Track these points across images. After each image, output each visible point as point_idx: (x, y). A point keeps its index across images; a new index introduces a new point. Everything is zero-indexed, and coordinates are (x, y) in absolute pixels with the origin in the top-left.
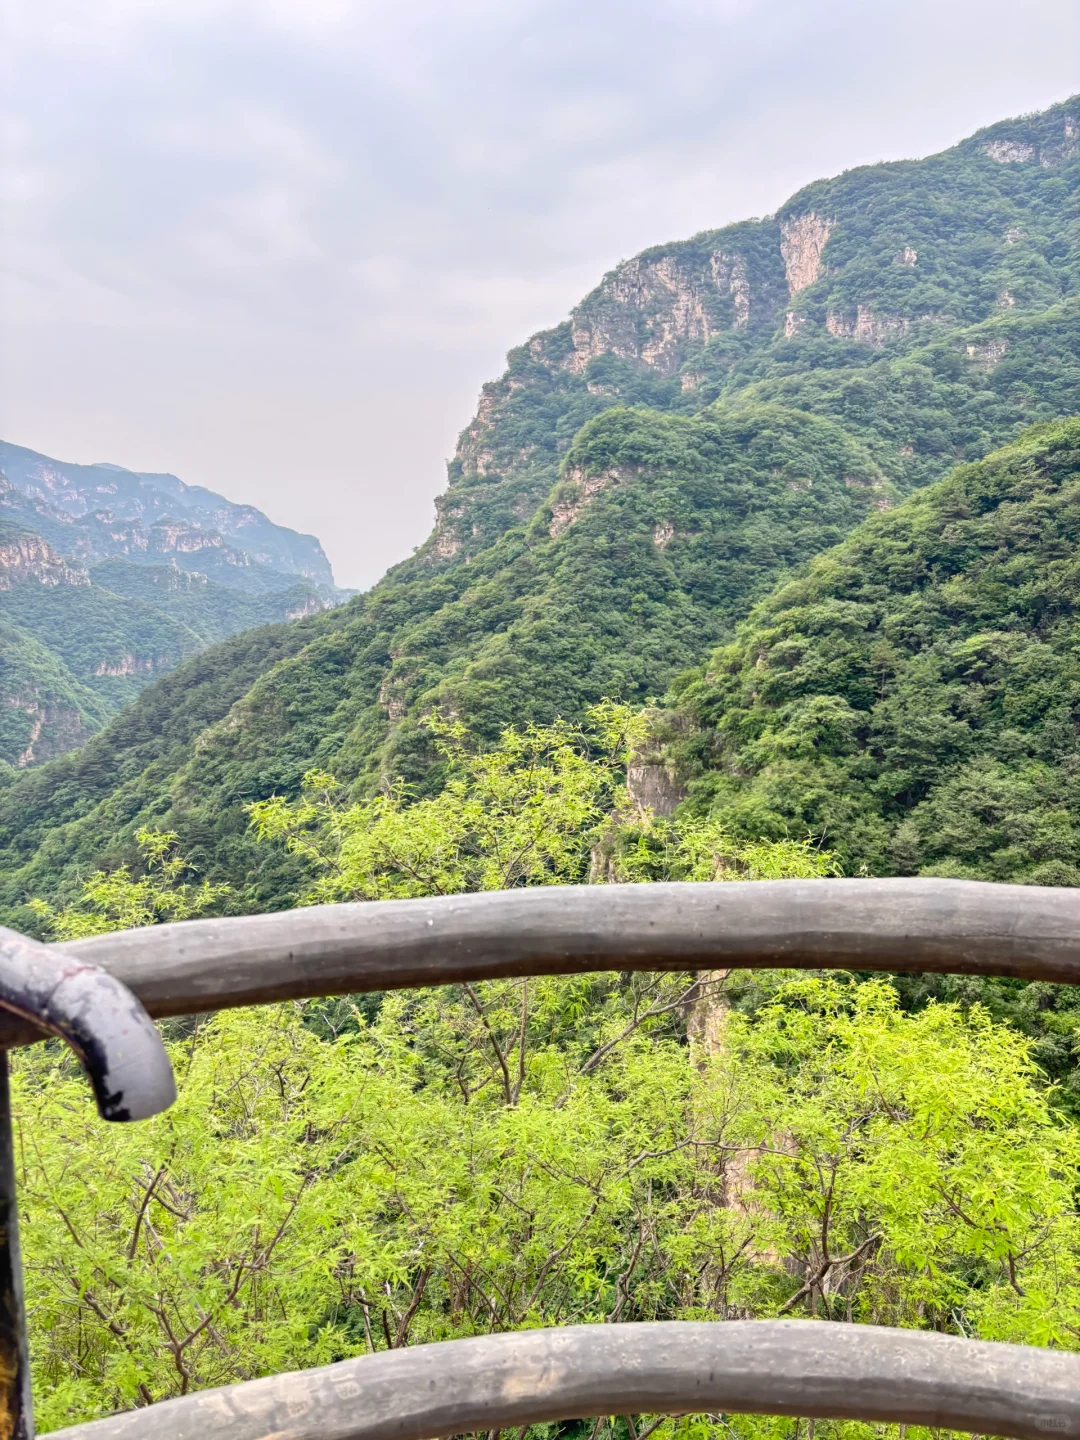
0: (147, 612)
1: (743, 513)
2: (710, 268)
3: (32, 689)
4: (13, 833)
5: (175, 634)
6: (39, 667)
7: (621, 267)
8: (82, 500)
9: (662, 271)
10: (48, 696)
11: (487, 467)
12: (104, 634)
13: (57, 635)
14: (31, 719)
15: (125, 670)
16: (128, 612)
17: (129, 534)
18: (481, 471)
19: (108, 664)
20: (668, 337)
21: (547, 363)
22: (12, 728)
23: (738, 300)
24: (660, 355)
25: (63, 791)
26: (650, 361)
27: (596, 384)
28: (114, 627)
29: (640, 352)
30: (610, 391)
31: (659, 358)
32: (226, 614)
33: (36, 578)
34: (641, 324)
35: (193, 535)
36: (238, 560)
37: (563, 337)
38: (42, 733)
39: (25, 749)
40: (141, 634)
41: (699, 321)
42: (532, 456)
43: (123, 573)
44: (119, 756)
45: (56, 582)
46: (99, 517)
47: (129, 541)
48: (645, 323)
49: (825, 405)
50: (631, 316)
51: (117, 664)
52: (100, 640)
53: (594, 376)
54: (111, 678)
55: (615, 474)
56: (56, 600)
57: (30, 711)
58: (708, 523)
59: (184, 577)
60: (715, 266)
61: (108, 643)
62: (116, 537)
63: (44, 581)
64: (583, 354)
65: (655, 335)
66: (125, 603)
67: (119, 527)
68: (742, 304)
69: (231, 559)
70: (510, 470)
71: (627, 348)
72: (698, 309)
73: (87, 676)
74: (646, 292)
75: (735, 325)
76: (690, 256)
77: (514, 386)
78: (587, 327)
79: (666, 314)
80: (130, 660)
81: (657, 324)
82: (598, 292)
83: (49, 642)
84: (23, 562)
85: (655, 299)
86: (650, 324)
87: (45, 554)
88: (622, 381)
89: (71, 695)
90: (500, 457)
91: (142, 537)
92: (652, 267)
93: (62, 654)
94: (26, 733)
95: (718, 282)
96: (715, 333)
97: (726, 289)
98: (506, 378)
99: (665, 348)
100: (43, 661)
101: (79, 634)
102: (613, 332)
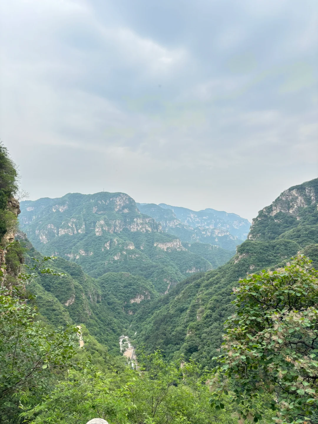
0: (199, 257)
1: (270, 263)
2: (306, 191)
3: (169, 277)
4: (151, 311)
5: (205, 263)
6: (170, 272)
7: (284, 192)
8: (200, 221)
9: (294, 192)
10: (172, 279)
11: (251, 238)
12: (189, 263)
13: (179, 262)
14: (168, 284)
15: (193, 272)
16: (195, 257)
17: (206, 232)
18: (250, 238)
19: (189, 270)
20: (296, 207)
21: (267, 214)
22: (164, 286)
23: (312, 198)
24: (294, 211)
25: (160, 304)
26: (291, 212)
27: (276, 219)
28: (191, 261)
29: (289, 211)
30: (279, 221)
31: (293, 212)
32: (222, 256)
33: (176, 249)
34: (289, 204)
35: (222, 232)
36: (233, 238)
37: (271, 208)
38: (170, 287)
39: (166, 291)
40: (197, 263)
41: (303, 203)
42: (260, 236)
43: (198, 245)
44: (170, 298)
45: (180, 250)
46: (199, 228)
47: (206, 234)
48: (290, 204)
49: (304, 235)
50: (286, 203)
51: (191, 270)
52: (188, 264)
53: (275, 218)
54: (190, 273)
55: (244, 255)
56: (180, 254)
57: (168, 282)
58: (261, 265)
59: (212, 247)
60: (307, 190)
61: (189, 265)
62: (203, 233)
63: (178, 250)
64: (275, 212)
65: (292, 207)
66: (195, 255)
67: (204, 230)
68: (313, 199)
69: (231, 238)
70: (255, 239)
71: (285, 210)
72: (303, 200)
73: (184, 273)
74: (290, 197)
75: (312, 204)
76: (300, 188)
77: (259, 219)
78: (276, 206)
79: (295, 202)
80: (194, 269)
81: (293, 204)
82: (279, 197)
83: (177, 264)
84: (174, 245)
85: (292, 198)
86: (291, 204)
87: (178, 244)
88: (282, 218)
89: (177, 279)
90: (253, 236)
91: (209, 232)
92: (292, 191)
93: (180, 267)
94: (167, 287)
95: (308, 194)
96: (306, 206)
97: (310, 195)
98: (258, 217)
99: (295, 209)
100: (171, 271)
101: (184, 262)
102: (282, 207)
